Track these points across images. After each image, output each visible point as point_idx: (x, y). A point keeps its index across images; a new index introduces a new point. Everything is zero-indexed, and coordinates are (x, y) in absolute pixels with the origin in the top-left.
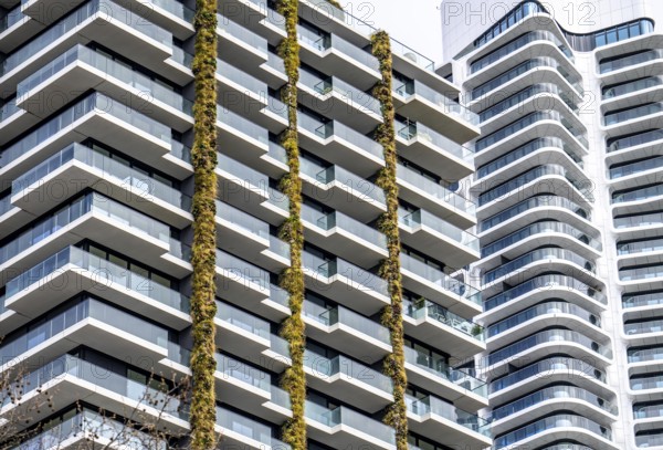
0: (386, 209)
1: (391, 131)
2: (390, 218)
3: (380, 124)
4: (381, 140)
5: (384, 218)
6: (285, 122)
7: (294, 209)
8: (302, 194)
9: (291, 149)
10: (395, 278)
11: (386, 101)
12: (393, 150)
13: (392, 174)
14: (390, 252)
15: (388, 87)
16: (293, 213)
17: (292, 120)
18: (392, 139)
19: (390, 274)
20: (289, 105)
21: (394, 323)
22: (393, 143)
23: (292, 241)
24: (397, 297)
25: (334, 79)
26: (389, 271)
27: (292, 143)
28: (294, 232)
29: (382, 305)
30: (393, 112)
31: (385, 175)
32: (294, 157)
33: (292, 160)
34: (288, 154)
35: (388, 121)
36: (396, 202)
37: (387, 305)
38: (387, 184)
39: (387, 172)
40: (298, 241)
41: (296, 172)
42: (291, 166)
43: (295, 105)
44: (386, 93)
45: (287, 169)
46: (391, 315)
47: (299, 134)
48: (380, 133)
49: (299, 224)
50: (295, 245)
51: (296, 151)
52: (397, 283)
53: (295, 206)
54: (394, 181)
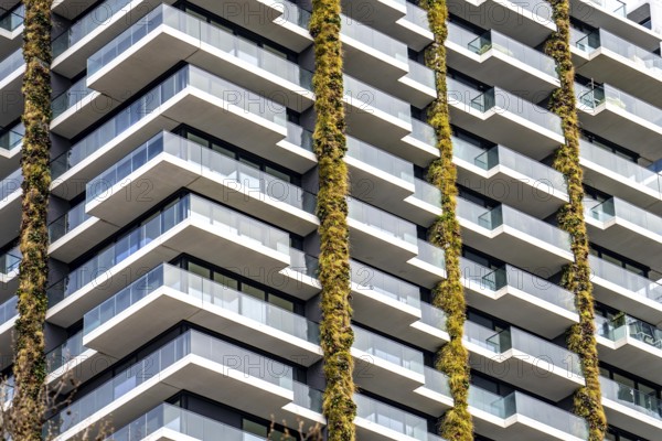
0: (567, 199)
1: (571, 98)
2: (573, 210)
3: (556, 89)
4: (558, 110)
5: (566, 211)
6: (433, 93)
7: (448, 205)
8: (457, 185)
9: (440, 127)
10: (583, 288)
11: (563, 59)
12: (574, 121)
13: (574, 153)
14: (575, 255)
15: (565, 40)
16: (446, 210)
17: (441, 89)
18: (572, 107)
19: (577, 283)
20: (436, 71)
21: (585, 347)
22: (574, 114)
23: (447, 246)
24: (587, 313)
25: (494, 34)
26: (575, 279)
27: (442, 119)
28: (449, 234)
29: (568, 325)
30: (572, 72)
31: (564, 155)
32: (444, 137)
33: (443, 141)
34: (438, 134)
35: (566, 84)
36: (581, 189)
37: (575, 324)
38: (568, 167)
39: (567, 151)
40: (454, 246)
41: (449, 156)
42: (441, 149)
43: (444, 69)
44: (563, 49)
45: (436, 153)
46: (580, 337)
47: (451, 107)
48: (556, 100)
49: (455, 223)
50: (450, 250)
51: (447, 130)
52: (587, 295)
53: (448, 200)
54: (576, 162)
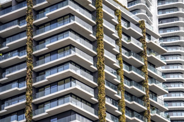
0: (145, 79)
1: (146, 54)
2: (146, 82)
3: (143, 51)
4: (143, 56)
5: (144, 82)
7: (122, 80)
8: (124, 75)
9: (120, 61)
10: (148, 102)
11: (144, 44)
12: (146, 60)
13: (146, 68)
14: (146, 93)
15: (145, 39)
16: (122, 82)
17: (120, 51)
18: (146, 56)
19: (146, 100)
20: (120, 46)
21: (148, 116)
22: (146, 57)
23: (122, 91)
24: (149, 108)
25: (131, 37)
26: (146, 99)
27: (121, 59)
28: (122, 88)
29: (144, 110)
30: (146, 47)
31: (144, 68)
32: (121, 63)
33: (121, 64)
34: (120, 63)
35: (145, 50)
36: (147, 76)
37: (146, 110)
38: (145, 71)
39: (145, 67)
40: (123, 91)
41: (122, 68)
42: (121, 66)
43: (121, 46)
44: (144, 41)
45: (119, 67)
46: (147, 114)
47: (122, 56)
48: (142, 54)
49: (123, 85)
50: (122, 92)
51: (122, 62)
52: (149, 103)
53: (122, 79)
54: (147, 70)
